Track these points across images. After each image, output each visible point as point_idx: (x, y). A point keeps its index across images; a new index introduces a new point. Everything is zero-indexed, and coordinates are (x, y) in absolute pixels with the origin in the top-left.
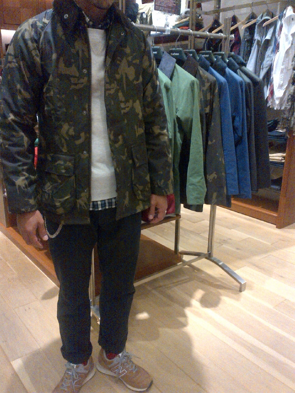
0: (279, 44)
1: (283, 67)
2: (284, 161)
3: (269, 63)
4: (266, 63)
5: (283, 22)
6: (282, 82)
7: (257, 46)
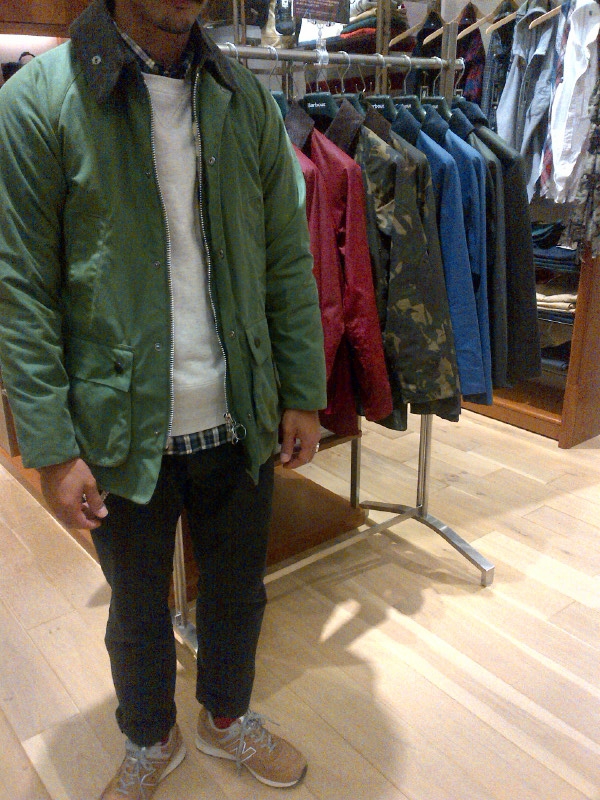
0: (562, 66)
1: (571, 114)
2: (573, 310)
3: (543, 104)
4: (537, 105)
5: (570, 18)
6: (569, 146)
7: (517, 69)
